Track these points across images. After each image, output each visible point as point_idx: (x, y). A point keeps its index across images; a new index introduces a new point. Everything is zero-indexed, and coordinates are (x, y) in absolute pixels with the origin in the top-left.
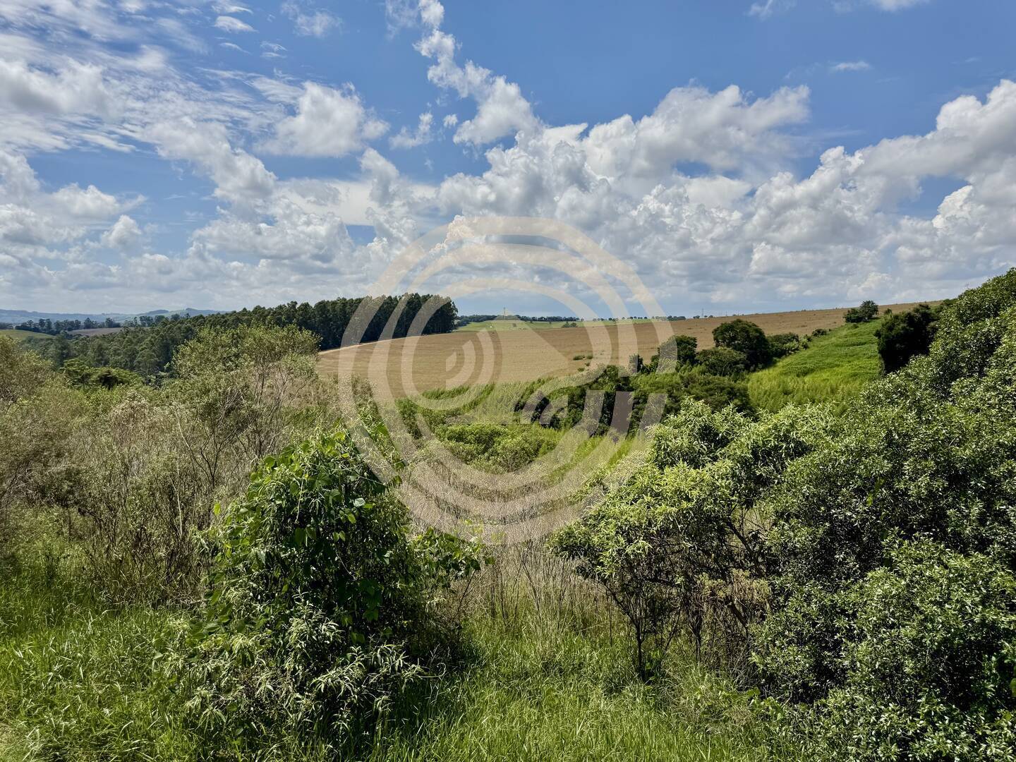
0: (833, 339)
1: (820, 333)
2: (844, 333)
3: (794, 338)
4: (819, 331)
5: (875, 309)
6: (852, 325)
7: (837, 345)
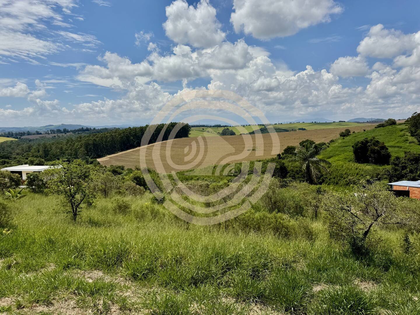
0: (337, 144)
1: (332, 141)
2: (340, 141)
5: (350, 132)
6: (342, 137)
7: (339, 147)
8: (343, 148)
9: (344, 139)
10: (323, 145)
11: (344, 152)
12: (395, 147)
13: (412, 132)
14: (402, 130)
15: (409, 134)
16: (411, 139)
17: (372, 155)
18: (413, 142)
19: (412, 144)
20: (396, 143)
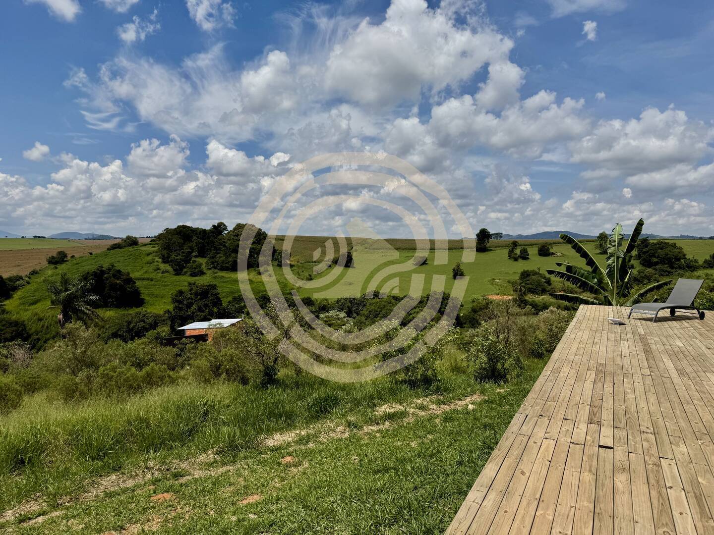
0: (45, 277)
1: (34, 273)
2: (50, 272)
3: (20, 278)
5: (66, 256)
9: (56, 268)
10: (18, 280)
12: (144, 279)
13: (163, 256)
14: (148, 255)
15: (160, 260)
16: (163, 266)
17: (112, 294)
18: (167, 271)
19: (165, 275)
20: (144, 273)
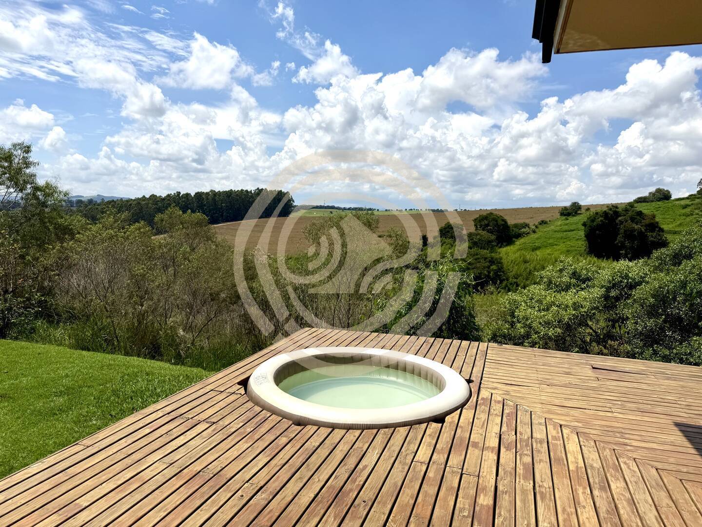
0: (552, 227)
1: (543, 223)
2: (559, 223)
3: (526, 225)
4: (543, 221)
5: (579, 208)
6: (564, 218)
7: (555, 231)
8: (565, 233)
9: (567, 219)
10: (524, 227)
11: (565, 240)
14: (685, 207)
17: (627, 244)
